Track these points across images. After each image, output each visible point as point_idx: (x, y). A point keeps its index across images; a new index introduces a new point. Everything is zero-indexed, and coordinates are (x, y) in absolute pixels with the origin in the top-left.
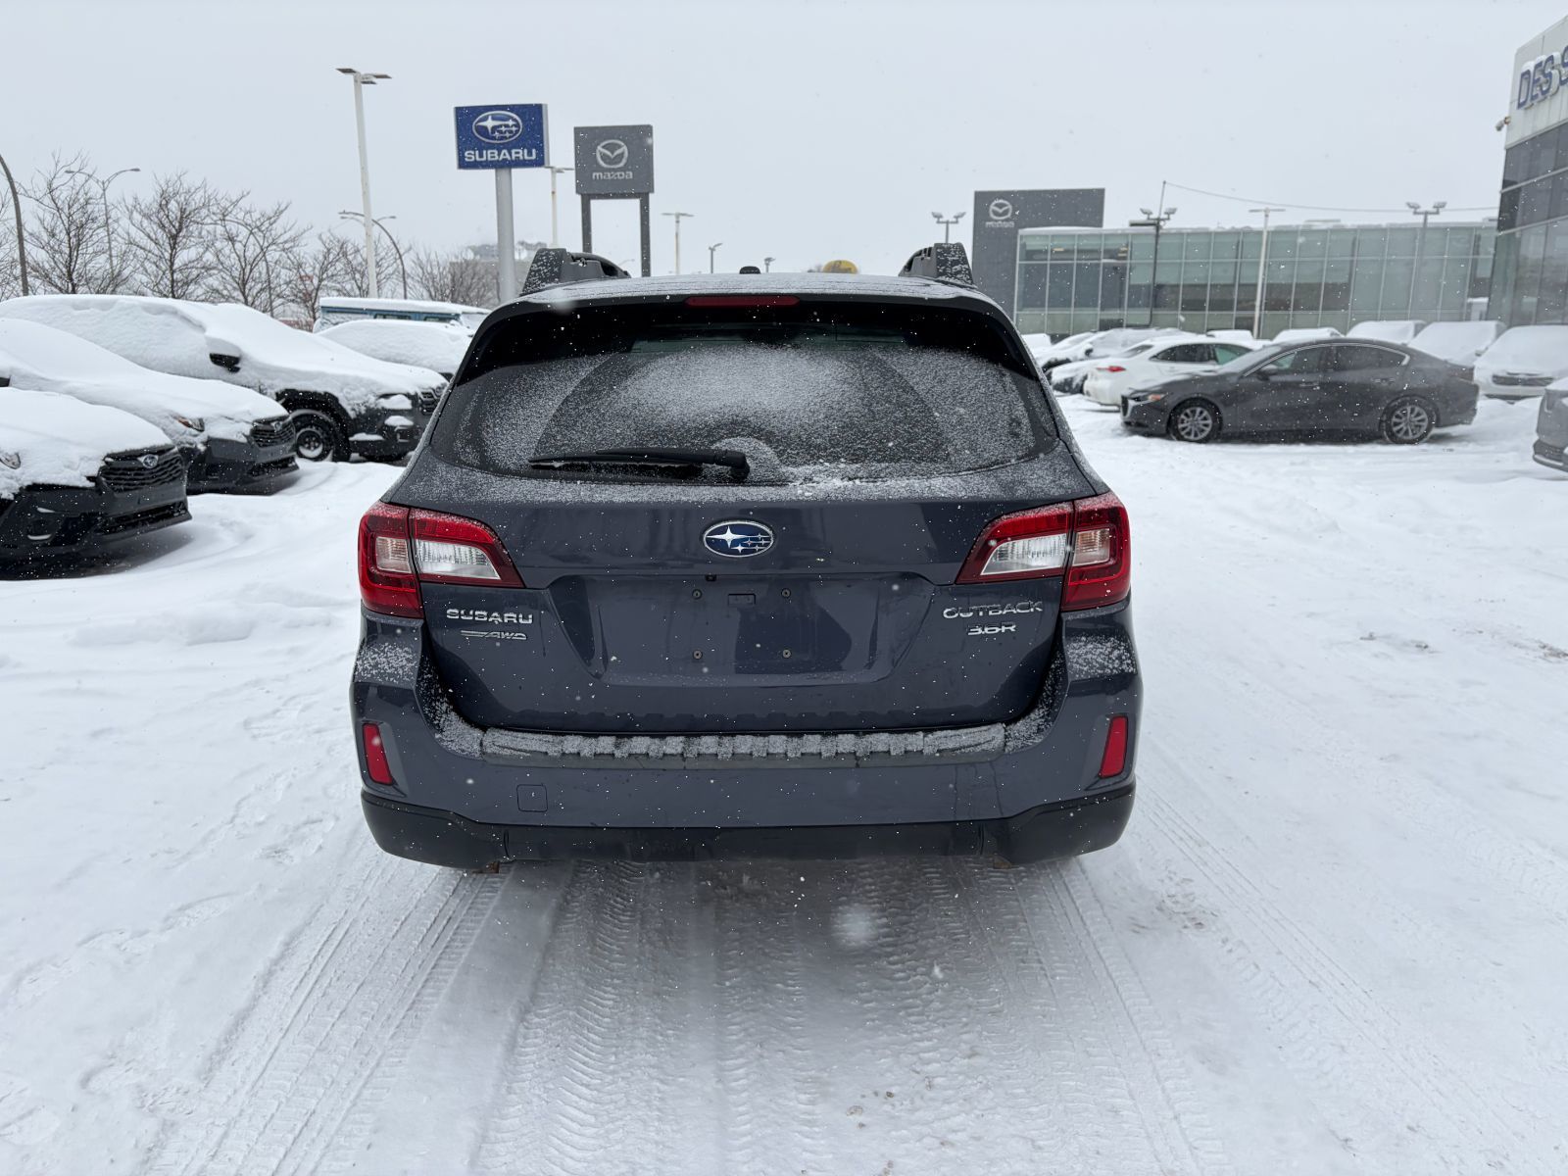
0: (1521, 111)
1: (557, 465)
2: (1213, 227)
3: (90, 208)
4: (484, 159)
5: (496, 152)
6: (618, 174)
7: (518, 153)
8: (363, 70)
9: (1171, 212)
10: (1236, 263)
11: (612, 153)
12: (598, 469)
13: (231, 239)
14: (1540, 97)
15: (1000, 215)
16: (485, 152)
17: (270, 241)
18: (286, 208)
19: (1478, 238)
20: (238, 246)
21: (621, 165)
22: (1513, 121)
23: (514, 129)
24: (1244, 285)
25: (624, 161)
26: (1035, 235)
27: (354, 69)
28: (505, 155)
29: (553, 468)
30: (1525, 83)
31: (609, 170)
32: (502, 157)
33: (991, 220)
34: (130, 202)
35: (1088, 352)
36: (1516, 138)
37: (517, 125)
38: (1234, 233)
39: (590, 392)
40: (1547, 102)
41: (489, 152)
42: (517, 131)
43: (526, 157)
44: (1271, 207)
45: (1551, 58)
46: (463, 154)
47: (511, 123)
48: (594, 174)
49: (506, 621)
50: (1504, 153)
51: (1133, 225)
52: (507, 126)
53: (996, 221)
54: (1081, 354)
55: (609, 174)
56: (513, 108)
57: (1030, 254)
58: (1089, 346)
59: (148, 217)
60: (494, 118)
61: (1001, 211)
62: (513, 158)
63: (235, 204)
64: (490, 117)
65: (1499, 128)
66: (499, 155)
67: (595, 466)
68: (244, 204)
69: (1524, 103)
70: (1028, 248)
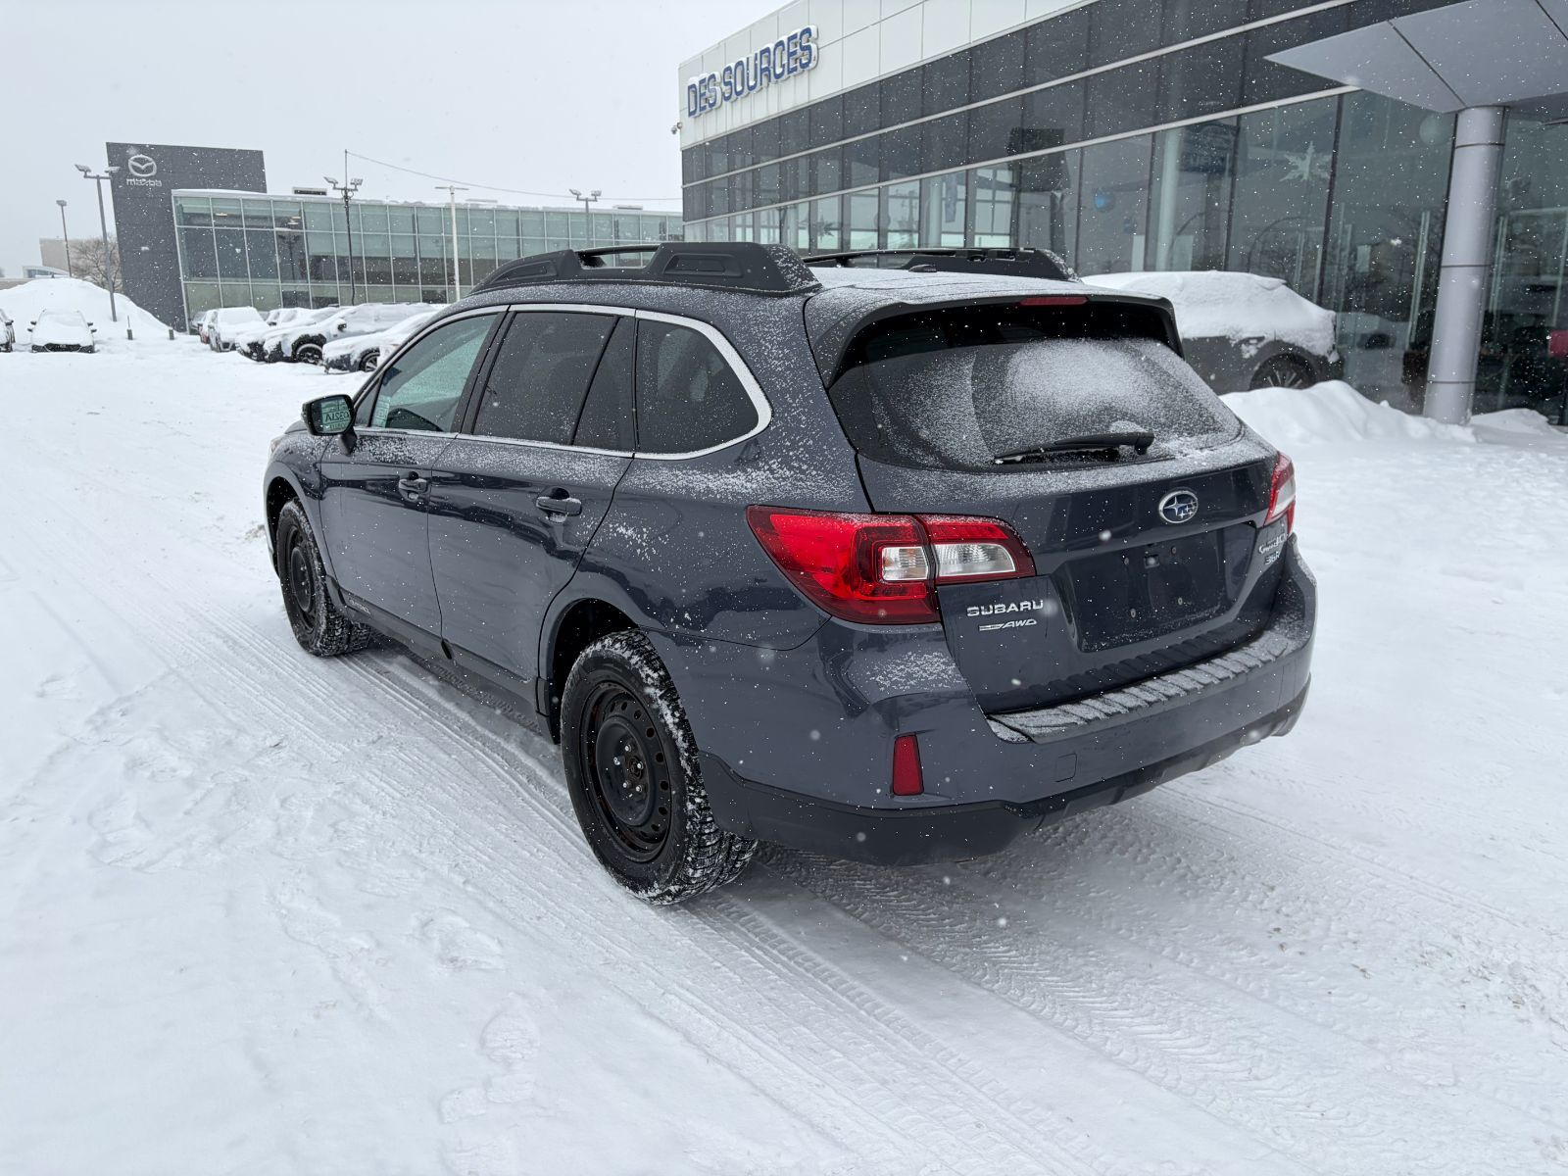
0: (692, 119)
1: (1019, 458)
2: (386, 201)
9: (357, 183)
10: (415, 237)
12: (1052, 459)
14: (708, 108)
15: (142, 172)
19: (617, 224)
22: (684, 126)
24: (425, 259)
26: (189, 197)
29: (1014, 462)
30: (692, 95)
33: (132, 177)
35: (341, 328)
36: (689, 143)
38: (410, 207)
39: (988, 388)
40: (714, 112)
44: (456, 185)
45: (713, 76)
49: (1022, 609)
50: (681, 153)
51: (296, 192)
53: (139, 178)
54: (334, 330)
57: (188, 218)
58: (342, 322)
61: (143, 167)
65: (674, 132)
67: (1049, 457)
69: (694, 112)
70: (185, 211)
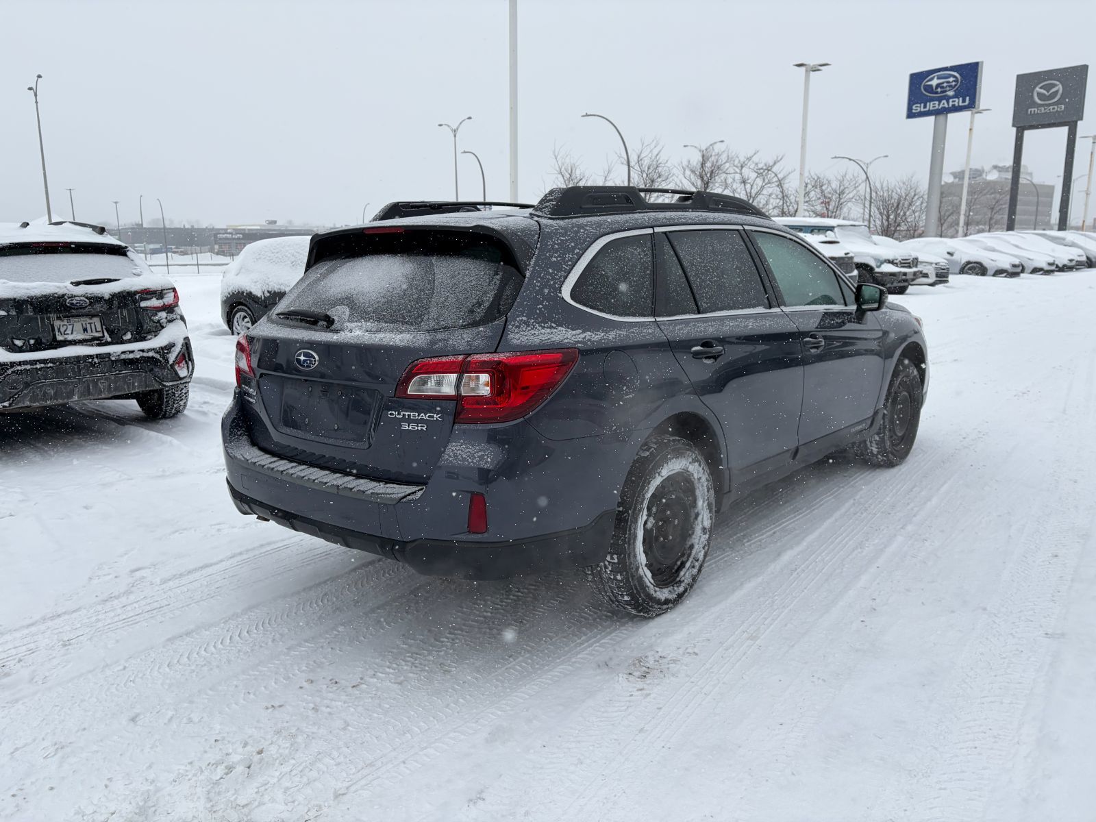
3: (660, 169)
4: (927, 109)
5: (937, 103)
6: (1051, 107)
7: (954, 101)
8: (812, 62)
11: (1048, 92)
13: (744, 182)
16: (928, 104)
17: (766, 181)
18: (781, 159)
20: (748, 186)
21: (1056, 100)
23: (954, 83)
25: (1058, 96)
27: (805, 63)
28: (944, 104)
31: (1043, 105)
32: (941, 106)
34: (685, 163)
37: (956, 81)
41: (932, 103)
42: (956, 85)
43: (961, 104)
46: (912, 107)
47: (951, 79)
48: (1030, 110)
52: (948, 82)
55: (1043, 109)
56: (953, 68)
59: (693, 172)
60: (939, 78)
62: (950, 105)
63: (749, 159)
64: (936, 77)
66: (939, 105)
68: (755, 159)
